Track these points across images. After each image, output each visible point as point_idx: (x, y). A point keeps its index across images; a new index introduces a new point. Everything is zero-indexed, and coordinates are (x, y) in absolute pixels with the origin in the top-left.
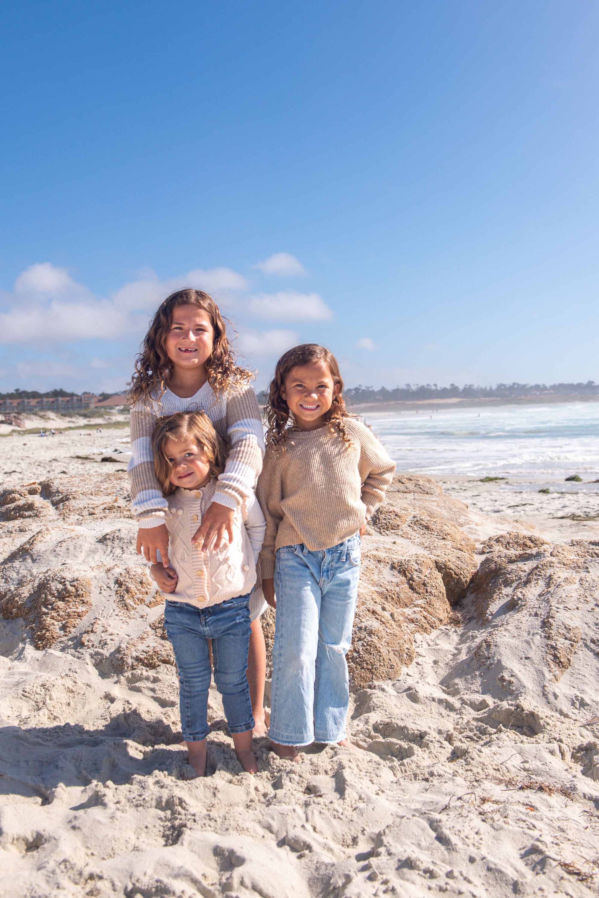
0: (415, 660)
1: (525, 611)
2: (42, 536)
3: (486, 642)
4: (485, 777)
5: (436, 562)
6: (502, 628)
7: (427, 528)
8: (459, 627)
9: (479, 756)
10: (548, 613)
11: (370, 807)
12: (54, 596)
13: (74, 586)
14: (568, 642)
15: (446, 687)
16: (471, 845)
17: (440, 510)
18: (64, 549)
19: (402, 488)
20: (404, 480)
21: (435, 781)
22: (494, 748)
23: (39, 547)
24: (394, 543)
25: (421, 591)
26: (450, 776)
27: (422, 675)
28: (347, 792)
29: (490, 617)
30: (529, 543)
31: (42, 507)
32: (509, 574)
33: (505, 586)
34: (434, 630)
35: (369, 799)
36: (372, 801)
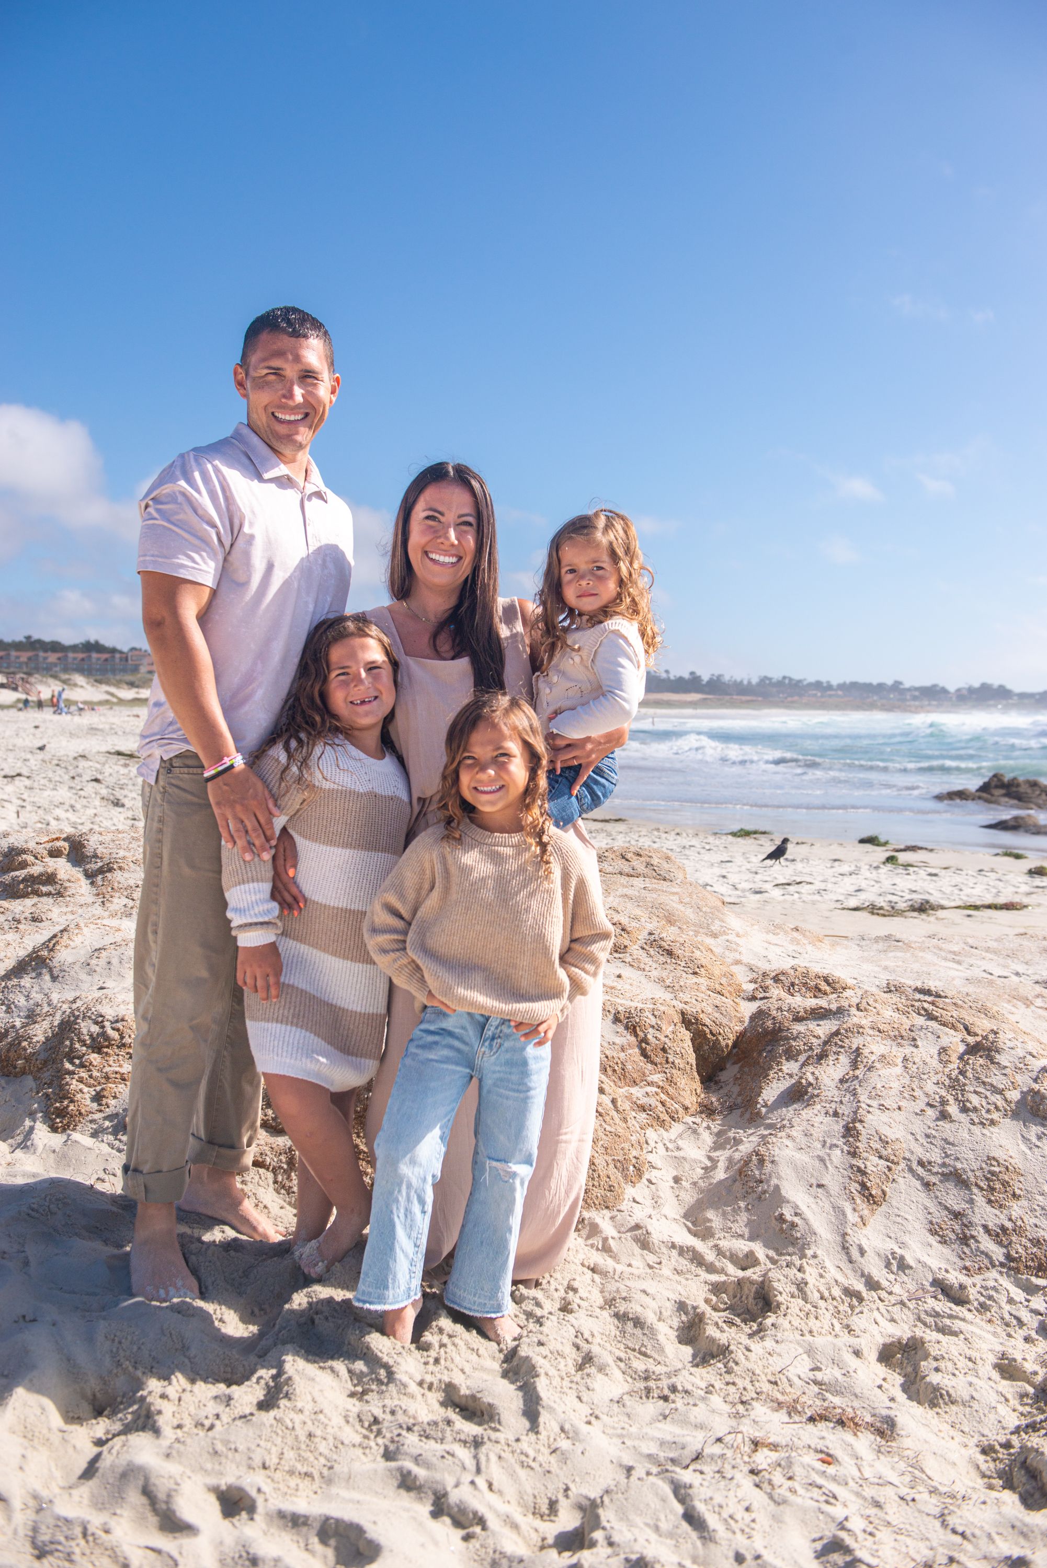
0: (646, 1176)
1: (818, 1107)
2: (69, 938)
3: (757, 1155)
4: (755, 1396)
5: (683, 1013)
6: (783, 1134)
7: (670, 953)
8: (713, 1120)
9: (747, 1358)
10: (855, 1113)
11: (579, 1448)
12: (85, 1045)
13: (118, 1030)
14: (882, 1162)
15: (693, 1223)
16: (737, 1531)
17: (683, 909)
18: (102, 962)
19: (627, 869)
20: (629, 856)
21: (679, 1401)
22: (769, 1343)
23: (63, 956)
24: (619, 976)
25: (658, 1060)
26: (702, 1393)
27: (656, 1202)
28: (541, 1420)
29: (764, 1110)
30: (824, 986)
31: (69, 881)
32: (794, 1039)
33: (787, 1060)
34: (676, 1124)
35: (576, 1433)
36: (581, 1437)
